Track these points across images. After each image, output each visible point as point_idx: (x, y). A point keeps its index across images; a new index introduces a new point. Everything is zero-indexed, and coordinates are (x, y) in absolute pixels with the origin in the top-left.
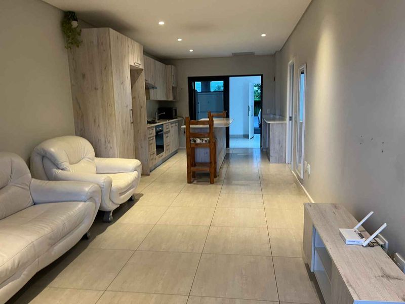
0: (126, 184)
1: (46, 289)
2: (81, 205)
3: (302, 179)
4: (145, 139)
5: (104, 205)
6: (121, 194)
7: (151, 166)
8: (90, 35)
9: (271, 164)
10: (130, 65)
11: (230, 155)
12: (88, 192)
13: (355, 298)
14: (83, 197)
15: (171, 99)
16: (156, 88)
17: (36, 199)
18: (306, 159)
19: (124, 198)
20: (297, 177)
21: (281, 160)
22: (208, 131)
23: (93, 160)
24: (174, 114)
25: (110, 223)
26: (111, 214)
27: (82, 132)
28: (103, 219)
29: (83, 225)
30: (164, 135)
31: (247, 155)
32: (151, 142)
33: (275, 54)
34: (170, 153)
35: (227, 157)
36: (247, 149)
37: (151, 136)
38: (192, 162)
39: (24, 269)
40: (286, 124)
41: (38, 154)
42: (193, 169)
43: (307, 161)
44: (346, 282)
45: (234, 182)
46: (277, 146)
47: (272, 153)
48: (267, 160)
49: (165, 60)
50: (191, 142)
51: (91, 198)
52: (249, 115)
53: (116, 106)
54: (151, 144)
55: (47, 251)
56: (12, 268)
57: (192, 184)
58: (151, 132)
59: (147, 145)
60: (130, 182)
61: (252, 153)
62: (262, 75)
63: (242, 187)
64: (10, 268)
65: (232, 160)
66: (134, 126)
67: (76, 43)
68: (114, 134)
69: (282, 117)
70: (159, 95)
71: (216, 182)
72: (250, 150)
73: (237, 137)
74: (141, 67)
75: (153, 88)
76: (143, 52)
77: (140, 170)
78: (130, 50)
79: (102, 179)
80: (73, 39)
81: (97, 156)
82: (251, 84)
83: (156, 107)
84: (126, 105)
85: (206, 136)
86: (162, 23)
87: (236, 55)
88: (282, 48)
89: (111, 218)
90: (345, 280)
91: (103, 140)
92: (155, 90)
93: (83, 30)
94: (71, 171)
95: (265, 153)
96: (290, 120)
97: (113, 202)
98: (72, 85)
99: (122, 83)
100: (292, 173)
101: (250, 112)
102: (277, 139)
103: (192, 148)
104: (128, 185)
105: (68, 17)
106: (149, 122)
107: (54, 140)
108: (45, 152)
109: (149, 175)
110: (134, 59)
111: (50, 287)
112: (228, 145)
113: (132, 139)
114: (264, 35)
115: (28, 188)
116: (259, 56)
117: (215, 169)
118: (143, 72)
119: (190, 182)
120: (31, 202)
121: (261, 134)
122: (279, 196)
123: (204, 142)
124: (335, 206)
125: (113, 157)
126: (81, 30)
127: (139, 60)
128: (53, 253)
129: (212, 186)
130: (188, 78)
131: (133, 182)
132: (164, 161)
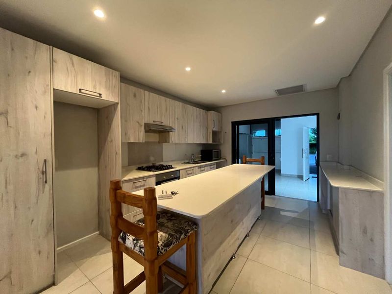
10: (54, 89)
62: (318, 115)
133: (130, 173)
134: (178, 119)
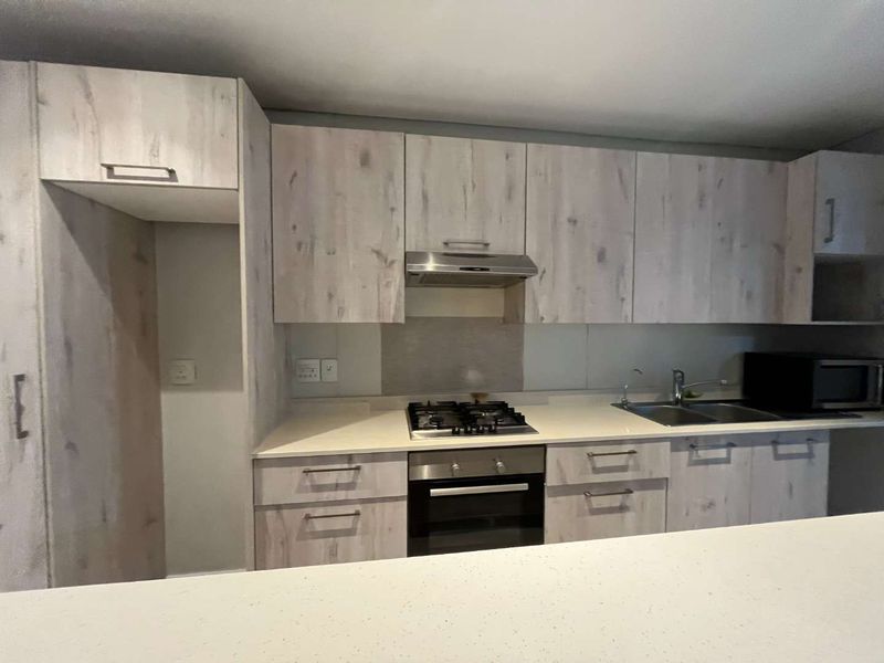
10: (43, 181)
133: (350, 422)
134: (573, 221)
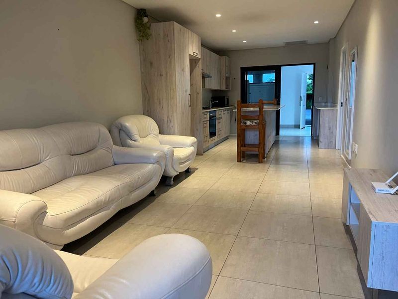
0: (185, 156)
1: (126, 224)
2: (150, 166)
3: (350, 160)
4: (200, 122)
5: (168, 170)
6: (181, 163)
7: (204, 147)
8: (158, 29)
9: (320, 150)
11: (280, 142)
12: (156, 156)
13: (373, 220)
14: (152, 161)
15: (224, 88)
16: (211, 77)
17: (116, 161)
18: (355, 140)
19: (182, 168)
20: (345, 160)
21: (331, 146)
22: (258, 114)
23: (158, 136)
24: (226, 103)
25: (171, 186)
26: (172, 179)
27: (148, 111)
28: (166, 182)
29: (152, 182)
30: (217, 121)
31: (297, 142)
32: (205, 125)
33: (329, 41)
34: (222, 138)
35: (276, 143)
36: (298, 137)
37: (205, 120)
38: (242, 144)
39: (113, 204)
40: (337, 109)
41: (116, 127)
42: (243, 149)
43: (355, 142)
44: (368, 212)
45: (281, 163)
46: (327, 131)
47: (321, 139)
48: (317, 146)
49: (220, 52)
50: (242, 124)
51: (158, 162)
52: (300, 105)
53: (177, 90)
54: (205, 127)
55: (127, 195)
56: (105, 200)
57: (241, 163)
58: (205, 116)
59: (202, 127)
60: (188, 155)
61: (303, 140)
63: (290, 166)
64: (104, 200)
65: (281, 146)
66: (191, 109)
67: (146, 36)
68: (175, 114)
69: (334, 103)
70: (214, 84)
71: (264, 162)
72: (301, 137)
73: (288, 127)
74: (199, 56)
75: (209, 76)
76: (200, 43)
77: (196, 146)
78: (190, 42)
79: (166, 148)
80: (144, 32)
81: (160, 133)
82: (303, 74)
83: (211, 95)
84: (185, 90)
85: (256, 118)
86: (218, 16)
87: (288, 44)
88: (336, 35)
89: (172, 183)
90: (367, 211)
91: (165, 120)
92: (210, 79)
93: (152, 24)
94: (141, 142)
95: (315, 140)
96: (341, 106)
97: (174, 169)
98: (142, 73)
99: (183, 70)
100: (341, 156)
101: (302, 102)
102: (327, 125)
103: (243, 129)
104: (186, 158)
105: (141, 13)
106: (204, 108)
107: (129, 117)
108: (122, 126)
109: (202, 155)
110: (193, 49)
111: (129, 223)
112: (277, 133)
113: (190, 121)
114: (316, 22)
115: (110, 151)
116: (312, 45)
117: (264, 150)
118: (201, 61)
119: (239, 161)
120: (113, 163)
121: (312, 125)
122: (325, 174)
123: (254, 124)
124: (374, 171)
125: (174, 134)
126: (150, 25)
127: (197, 50)
128: (131, 198)
129: (261, 165)
130: (241, 68)
131: (190, 155)
132: (217, 144)
